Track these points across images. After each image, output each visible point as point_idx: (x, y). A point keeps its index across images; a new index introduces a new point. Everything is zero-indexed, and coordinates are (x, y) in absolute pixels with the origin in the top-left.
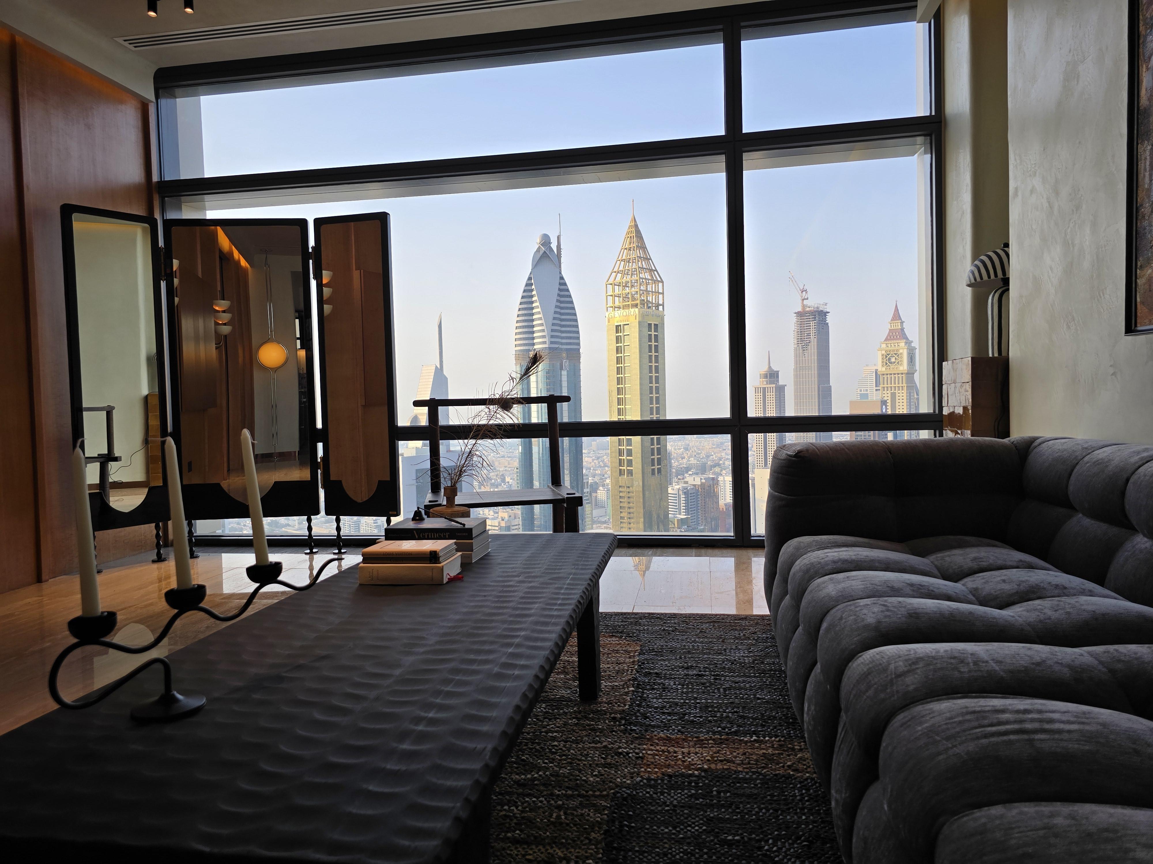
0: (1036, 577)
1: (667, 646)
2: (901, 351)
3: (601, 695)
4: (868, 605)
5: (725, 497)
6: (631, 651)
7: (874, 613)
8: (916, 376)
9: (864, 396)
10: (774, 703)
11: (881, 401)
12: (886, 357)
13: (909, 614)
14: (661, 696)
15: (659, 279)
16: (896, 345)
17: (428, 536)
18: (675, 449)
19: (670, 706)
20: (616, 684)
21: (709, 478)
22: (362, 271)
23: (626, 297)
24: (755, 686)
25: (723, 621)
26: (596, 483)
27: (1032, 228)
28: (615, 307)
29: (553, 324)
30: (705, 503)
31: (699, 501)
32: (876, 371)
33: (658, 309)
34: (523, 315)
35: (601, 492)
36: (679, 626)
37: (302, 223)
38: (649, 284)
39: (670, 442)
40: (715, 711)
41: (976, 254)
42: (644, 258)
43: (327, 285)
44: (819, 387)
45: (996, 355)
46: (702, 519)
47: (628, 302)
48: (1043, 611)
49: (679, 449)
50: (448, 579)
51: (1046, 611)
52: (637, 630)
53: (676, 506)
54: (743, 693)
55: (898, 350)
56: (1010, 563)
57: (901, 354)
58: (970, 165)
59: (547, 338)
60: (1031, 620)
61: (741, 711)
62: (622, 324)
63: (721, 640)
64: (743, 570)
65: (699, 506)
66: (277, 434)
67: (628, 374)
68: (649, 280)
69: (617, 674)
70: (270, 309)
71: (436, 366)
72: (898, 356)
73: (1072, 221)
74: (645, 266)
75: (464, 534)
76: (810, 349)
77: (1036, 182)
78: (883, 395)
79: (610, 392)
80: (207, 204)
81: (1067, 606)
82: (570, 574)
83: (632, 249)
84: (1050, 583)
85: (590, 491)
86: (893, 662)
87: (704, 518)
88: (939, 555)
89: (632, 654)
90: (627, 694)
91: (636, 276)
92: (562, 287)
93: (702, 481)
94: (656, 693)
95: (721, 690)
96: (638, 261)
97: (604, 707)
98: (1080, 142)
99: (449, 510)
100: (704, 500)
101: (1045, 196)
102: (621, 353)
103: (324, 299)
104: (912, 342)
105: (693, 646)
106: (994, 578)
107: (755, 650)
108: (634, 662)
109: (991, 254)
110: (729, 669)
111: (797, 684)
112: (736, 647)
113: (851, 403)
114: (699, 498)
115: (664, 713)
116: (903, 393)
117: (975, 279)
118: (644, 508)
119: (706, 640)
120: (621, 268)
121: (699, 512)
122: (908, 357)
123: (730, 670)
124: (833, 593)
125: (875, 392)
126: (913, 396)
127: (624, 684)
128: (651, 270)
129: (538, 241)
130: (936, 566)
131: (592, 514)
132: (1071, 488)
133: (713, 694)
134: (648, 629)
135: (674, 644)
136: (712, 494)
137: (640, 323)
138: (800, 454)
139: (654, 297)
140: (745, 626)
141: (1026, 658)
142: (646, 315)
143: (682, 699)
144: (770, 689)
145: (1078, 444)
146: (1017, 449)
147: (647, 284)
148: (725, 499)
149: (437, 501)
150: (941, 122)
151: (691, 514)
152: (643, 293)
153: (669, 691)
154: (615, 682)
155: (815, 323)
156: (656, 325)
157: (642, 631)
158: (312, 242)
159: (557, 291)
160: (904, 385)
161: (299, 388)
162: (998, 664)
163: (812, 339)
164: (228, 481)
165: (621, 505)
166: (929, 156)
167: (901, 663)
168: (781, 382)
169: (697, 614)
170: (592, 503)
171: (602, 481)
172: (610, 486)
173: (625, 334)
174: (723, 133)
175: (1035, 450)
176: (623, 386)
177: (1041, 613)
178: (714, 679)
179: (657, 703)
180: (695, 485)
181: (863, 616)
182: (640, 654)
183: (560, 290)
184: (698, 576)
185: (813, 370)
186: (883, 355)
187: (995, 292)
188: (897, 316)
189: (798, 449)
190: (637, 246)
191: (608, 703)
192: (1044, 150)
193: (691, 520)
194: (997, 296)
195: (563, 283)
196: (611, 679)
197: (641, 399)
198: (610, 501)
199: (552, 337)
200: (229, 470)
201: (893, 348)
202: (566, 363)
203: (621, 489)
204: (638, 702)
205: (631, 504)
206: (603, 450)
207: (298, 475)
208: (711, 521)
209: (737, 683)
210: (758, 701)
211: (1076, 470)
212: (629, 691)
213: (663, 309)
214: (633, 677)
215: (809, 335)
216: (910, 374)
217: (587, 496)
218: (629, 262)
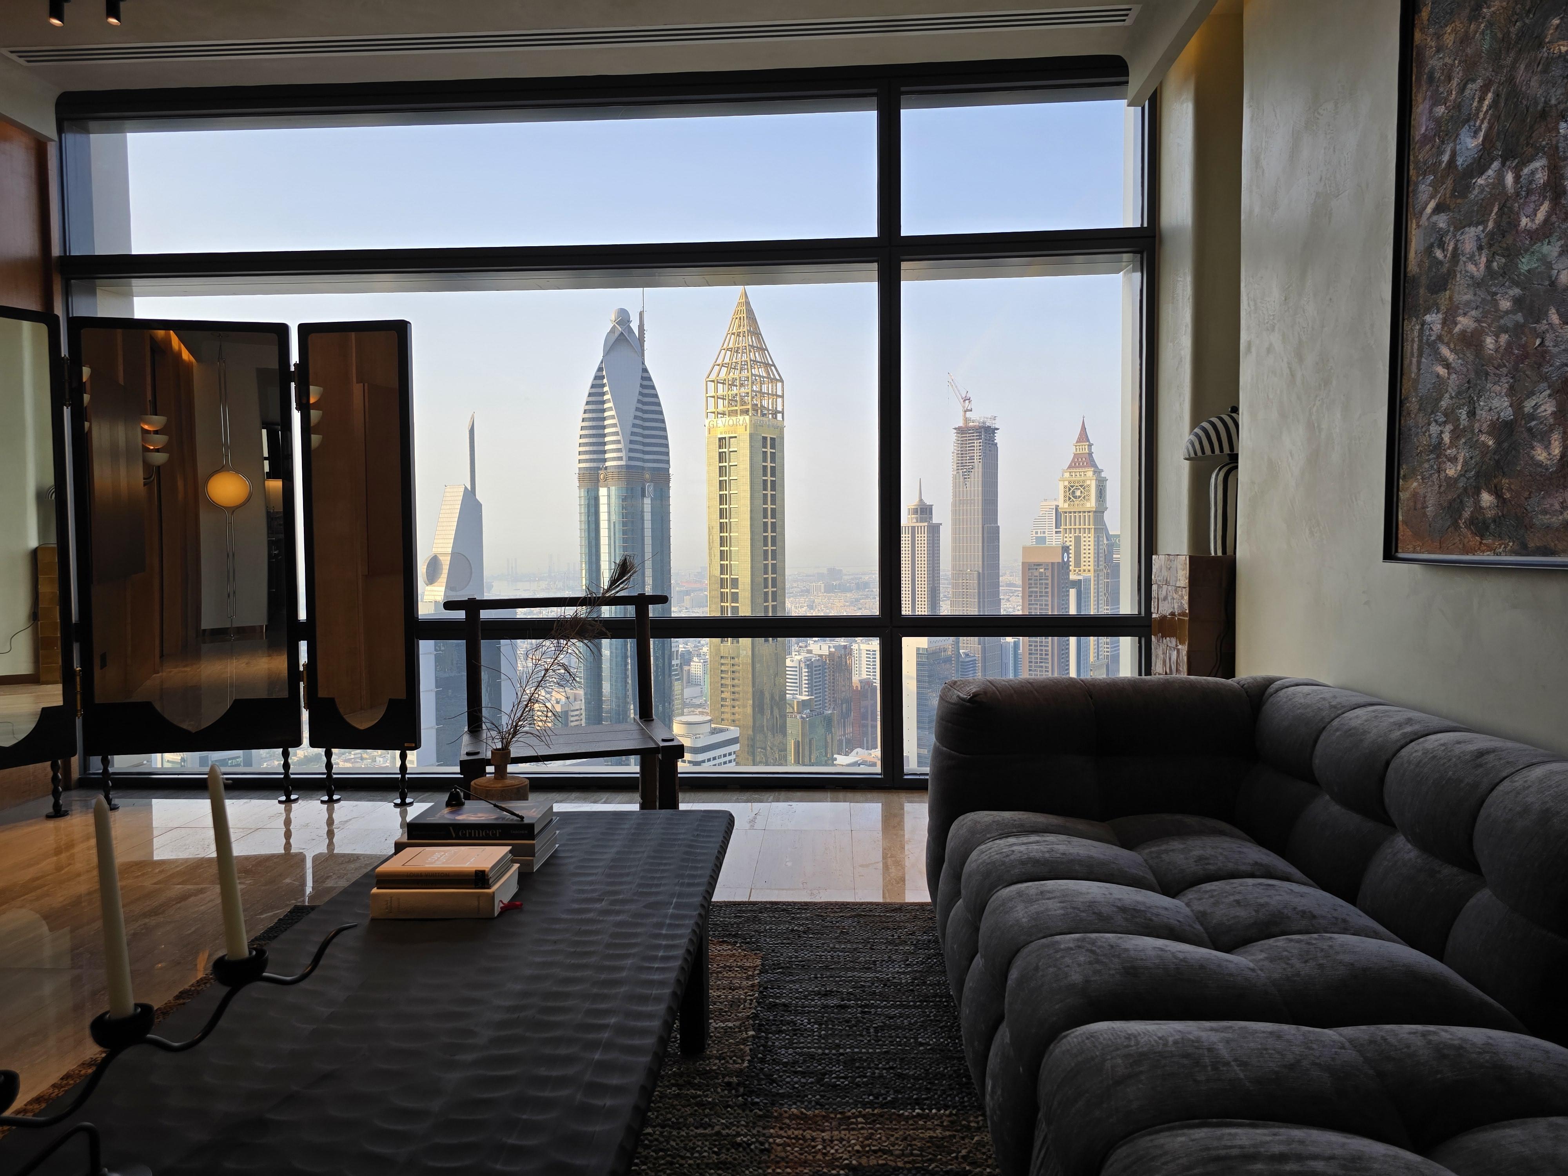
0: (1278, 898)
1: (797, 957)
2: (1088, 482)
3: (709, 1045)
4: (1071, 949)
5: (860, 671)
6: (749, 967)
7: (1079, 965)
8: (1107, 516)
9: (1041, 540)
10: (942, 1051)
11: (1063, 547)
12: (1070, 489)
13: (1124, 968)
14: (791, 1042)
15: (778, 377)
16: (1082, 474)
17: (470, 834)
18: (796, 607)
19: (805, 1061)
20: (730, 1024)
21: (840, 646)
22: (366, 385)
23: (732, 400)
24: (916, 1022)
25: (871, 913)
26: (689, 652)
27: (1268, 396)
28: (718, 413)
29: (633, 434)
30: (834, 679)
31: (826, 676)
32: (1057, 507)
33: (776, 418)
34: (590, 419)
35: (696, 664)
36: (813, 924)
37: (282, 330)
38: (764, 384)
39: (790, 597)
40: (863, 1068)
41: (1195, 421)
42: (757, 347)
43: (316, 406)
44: (983, 528)
45: (1220, 553)
46: (830, 701)
47: (736, 406)
48: (1289, 962)
49: (802, 607)
50: (501, 908)
51: (1294, 961)
52: (756, 931)
53: (796, 683)
54: (900, 1035)
55: (1084, 481)
56: (1243, 868)
57: (1089, 486)
58: (1191, 300)
59: (624, 452)
60: (1276, 976)
61: (899, 1066)
62: (727, 436)
63: (869, 946)
64: (894, 827)
65: (825, 684)
66: (234, 593)
67: (734, 504)
68: (764, 377)
69: (731, 1006)
70: (225, 415)
71: (466, 488)
72: (1084, 488)
73: (1318, 399)
74: (758, 359)
75: (523, 832)
76: (973, 477)
77: (1275, 338)
78: (1065, 539)
79: (710, 529)
80: (135, 289)
81: (1319, 955)
82: (673, 895)
83: (741, 335)
84: (1295, 909)
85: (681, 664)
86: (1109, 1057)
87: (832, 699)
88: (1153, 849)
89: (750, 973)
90: (744, 1041)
91: (746, 371)
92: (646, 383)
93: (831, 650)
94: (784, 1039)
95: (872, 1030)
96: (750, 351)
97: (715, 1065)
98: (1331, 299)
99: (499, 785)
100: (833, 675)
101: (1285, 360)
102: (726, 476)
103: (312, 425)
104: (1102, 471)
105: (832, 957)
106: (1226, 897)
107: (914, 963)
108: (753, 986)
109: (1214, 420)
110: (881, 994)
111: (976, 1043)
112: (890, 957)
113: (1026, 549)
114: (826, 672)
115: (796, 1072)
116: (1089, 537)
117: (1196, 453)
118: (753, 686)
119: (849, 946)
120: (727, 360)
121: (826, 691)
122: (1096, 491)
123: (883, 997)
124: (1024, 920)
125: (1054, 535)
126: (1103, 541)
127: (740, 1025)
128: (767, 365)
129: (613, 318)
130: (1151, 867)
131: (682, 694)
132: (1316, 761)
133: (861, 1038)
134: (771, 929)
135: (805, 954)
136: (843, 668)
137: (751, 435)
138: (975, 698)
139: (770, 401)
140: (899, 922)
141: (1276, 1056)
142: (760, 426)
143: (820, 1048)
144: (936, 1028)
145: (1324, 699)
146: (1248, 696)
147: (761, 383)
148: (860, 674)
149: (478, 753)
150: (1155, 237)
151: (816, 694)
152: (756, 395)
153: (802, 1035)
154: (729, 1021)
155: (980, 443)
156: (772, 439)
157: (763, 932)
158: (295, 357)
159: (638, 388)
160: (1092, 526)
161: (268, 537)
162: (1243, 1068)
163: (976, 464)
164: (160, 674)
165: (723, 682)
166: (1139, 274)
167: (1119, 1061)
168: (935, 520)
169: (837, 903)
170: (683, 680)
171: (697, 649)
172: (707, 657)
173: (730, 450)
174: (875, 234)
175: (1271, 699)
176: (727, 521)
177: (1288, 964)
178: (863, 1012)
179: (786, 1055)
180: (821, 656)
181: (1066, 969)
182: (761, 972)
183: (642, 386)
184: (835, 837)
185: (976, 504)
186: (1065, 487)
187: (1220, 470)
188: (1083, 437)
189: (974, 690)
190: (749, 331)
191: (720, 1058)
192: (1286, 299)
193: (816, 701)
194: (1222, 474)
195: (646, 378)
196: (723, 1016)
197: (751, 539)
198: (707, 677)
199: (631, 450)
200: (162, 656)
201: (1078, 478)
202: (649, 488)
203: (723, 661)
204: (760, 1055)
205: (736, 681)
206: (700, 607)
207: (266, 666)
208: (842, 704)
209: (892, 1018)
210: (921, 1048)
211: (1322, 738)
212: (748, 1037)
213: (783, 418)
214: (752, 1013)
215: (972, 458)
216: (1099, 513)
217: (676, 670)
218: (737, 352)
